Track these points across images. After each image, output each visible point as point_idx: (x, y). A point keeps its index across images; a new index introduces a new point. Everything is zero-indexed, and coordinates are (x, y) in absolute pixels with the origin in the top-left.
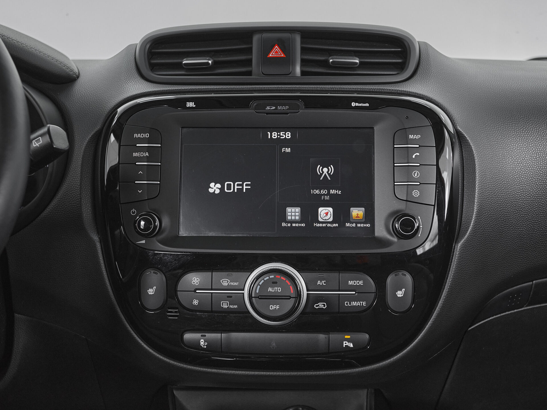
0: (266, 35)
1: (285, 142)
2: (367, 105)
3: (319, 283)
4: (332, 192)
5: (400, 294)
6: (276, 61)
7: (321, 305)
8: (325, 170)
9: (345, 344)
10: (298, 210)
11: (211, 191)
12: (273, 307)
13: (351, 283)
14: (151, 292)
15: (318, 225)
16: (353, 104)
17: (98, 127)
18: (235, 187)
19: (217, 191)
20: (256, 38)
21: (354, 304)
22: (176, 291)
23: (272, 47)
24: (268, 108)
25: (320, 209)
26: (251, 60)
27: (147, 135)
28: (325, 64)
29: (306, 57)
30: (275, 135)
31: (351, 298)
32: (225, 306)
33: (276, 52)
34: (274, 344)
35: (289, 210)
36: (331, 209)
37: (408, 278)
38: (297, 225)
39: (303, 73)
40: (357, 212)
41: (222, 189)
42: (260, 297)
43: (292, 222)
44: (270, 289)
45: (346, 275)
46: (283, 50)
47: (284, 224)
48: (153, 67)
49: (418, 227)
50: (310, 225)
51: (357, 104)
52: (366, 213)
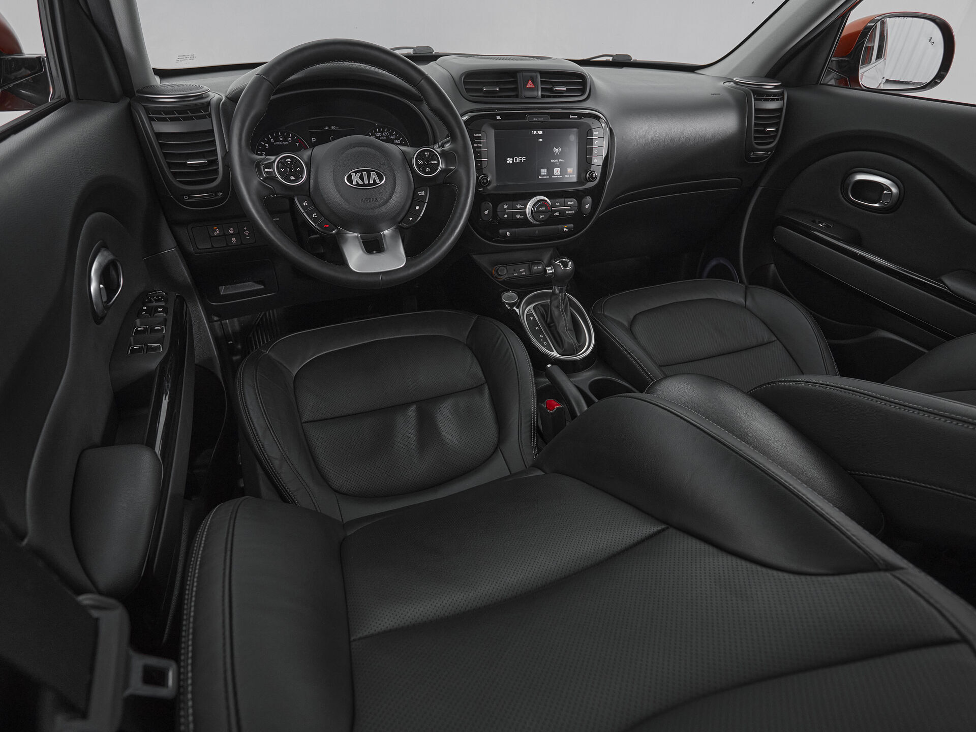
0: (525, 74)
1: (540, 136)
2: (577, 117)
3: (557, 204)
4: (560, 160)
5: (586, 206)
6: (530, 89)
7: (557, 214)
8: (557, 150)
9: (565, 229)
10: (546, 170)
11: (508, 162)
12: (541, 217)
13: (569, 203)
14: (486, 212)
15: (554, 177)
16: (571, 117)
18: (518, 160)
19: (511, 162)
20: (520, 75)
21: (570, 212)
22: (497, 211)
23: (529, 81)
24: (534, 119)
25: (555, 169)
27: (480, 135)
28: (551, 90)
29: (542, 87)
30: (535, 133)
31: (569, 210)
32: (518, 217)
33: (529, 84)
34: (537, 232)
35: (542, 170)
36: (559, 169)
37: (590, 199)
38: (545, 177)
39: (542, 97)
40: (570, 170)
41: (513, 161)
42: (536, 212)
43: (543, 176)
44: (540, 209)
45: (566, 200)
46: (533, 83)
47: (540, 177)
48: (468, 90)
49: (596, 176)
50: (550, 177)
51: (572, 117)
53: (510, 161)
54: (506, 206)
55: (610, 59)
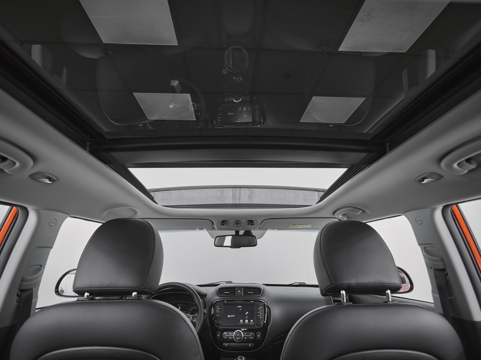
0: (238, 288)
1: (240, 308)
2: (253, 301)
3: (245, 334)
4: (248, 317)
5: (258, 336)
6: (239, 293)
7: (246, 338)
9: (250, 345)
10: (242, 320)
12: (238, 338)
13: (251, 334)
14: (218, 335)
16: (251, 301)
17: (210, 305)
18: (232, 316)
20: (236, 289)
21: (251, 338)
22: (222, 335)
24: (238, 302)
26: (235, 290)
27: (218, 307)
28: (247, 293)
29: (244, 292)
31: (250, 337)
32: (230, 338)
33: (239, 291)
34: (238, 346)
35: (241, 320)
36: (247, 320)
37: (260, 333)
38: (242, 323)
39: (244, 295)
40: (252, 321)
41: (230, 316)
42: (236, 336)
45: (250, 332)
46: (240, 291)
47: (240, 323)
49: (261, 324)
50: (244, 323)
52: (253, 321)
53: (229, 316)
54: (225, 333)
55: (298, 284)
